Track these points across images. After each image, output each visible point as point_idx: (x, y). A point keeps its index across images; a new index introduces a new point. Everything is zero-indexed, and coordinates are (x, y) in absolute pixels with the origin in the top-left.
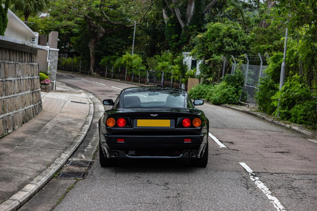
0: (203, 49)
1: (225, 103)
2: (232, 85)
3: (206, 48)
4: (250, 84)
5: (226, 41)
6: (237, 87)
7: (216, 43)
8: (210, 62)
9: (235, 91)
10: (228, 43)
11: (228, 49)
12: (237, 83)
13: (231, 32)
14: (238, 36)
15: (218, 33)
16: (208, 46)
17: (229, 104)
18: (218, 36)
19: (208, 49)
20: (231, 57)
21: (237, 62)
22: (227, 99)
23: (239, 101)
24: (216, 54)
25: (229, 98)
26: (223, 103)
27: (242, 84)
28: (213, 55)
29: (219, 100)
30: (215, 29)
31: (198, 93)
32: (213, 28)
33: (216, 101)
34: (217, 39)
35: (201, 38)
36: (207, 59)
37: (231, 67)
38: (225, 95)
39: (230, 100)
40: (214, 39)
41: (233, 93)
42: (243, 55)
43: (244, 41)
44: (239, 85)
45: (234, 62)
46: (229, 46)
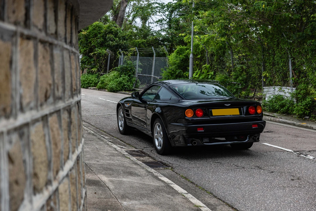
0: (87, 44)
1: (122, 90)
2: (125, 74)
3: (89, 43)
4: (140, 73)
5: (109, 37)
6: (129, 76)
7: (98, 39)
8: (94, 54)
9: (128, 79)
10: (111, 38)
11: (112, 44)
12: (130, 72)
13: (112, 29)
14: (118, 33)
15: (100, 30)
16: (91, 41)
17: (125, 91)
18: (100, 33)
19: (91, 44)
20: (119, 50)
21: (124, 55)
22: (122, 87)
23: (133, 88)
24: (99, 48)
25: (124, 85)
26: (119, 91)
27: (134, 73)
28: (96, 49)
29: (116, 88)
30: (96, 27)
31: (86, 82)
32: (94, 26)
33: (113, 89)
34: (99, 35)
35: (85, 35)
36: (91, 53)
37: (118, 59)
38: (120, 83)
39: (126, 88)
40: (96, 35)
41: (128, 81)
42: (133, 49)
43: (124, 36)
44: (131, 74)
45: (121, 55)
46: (112, 41)
